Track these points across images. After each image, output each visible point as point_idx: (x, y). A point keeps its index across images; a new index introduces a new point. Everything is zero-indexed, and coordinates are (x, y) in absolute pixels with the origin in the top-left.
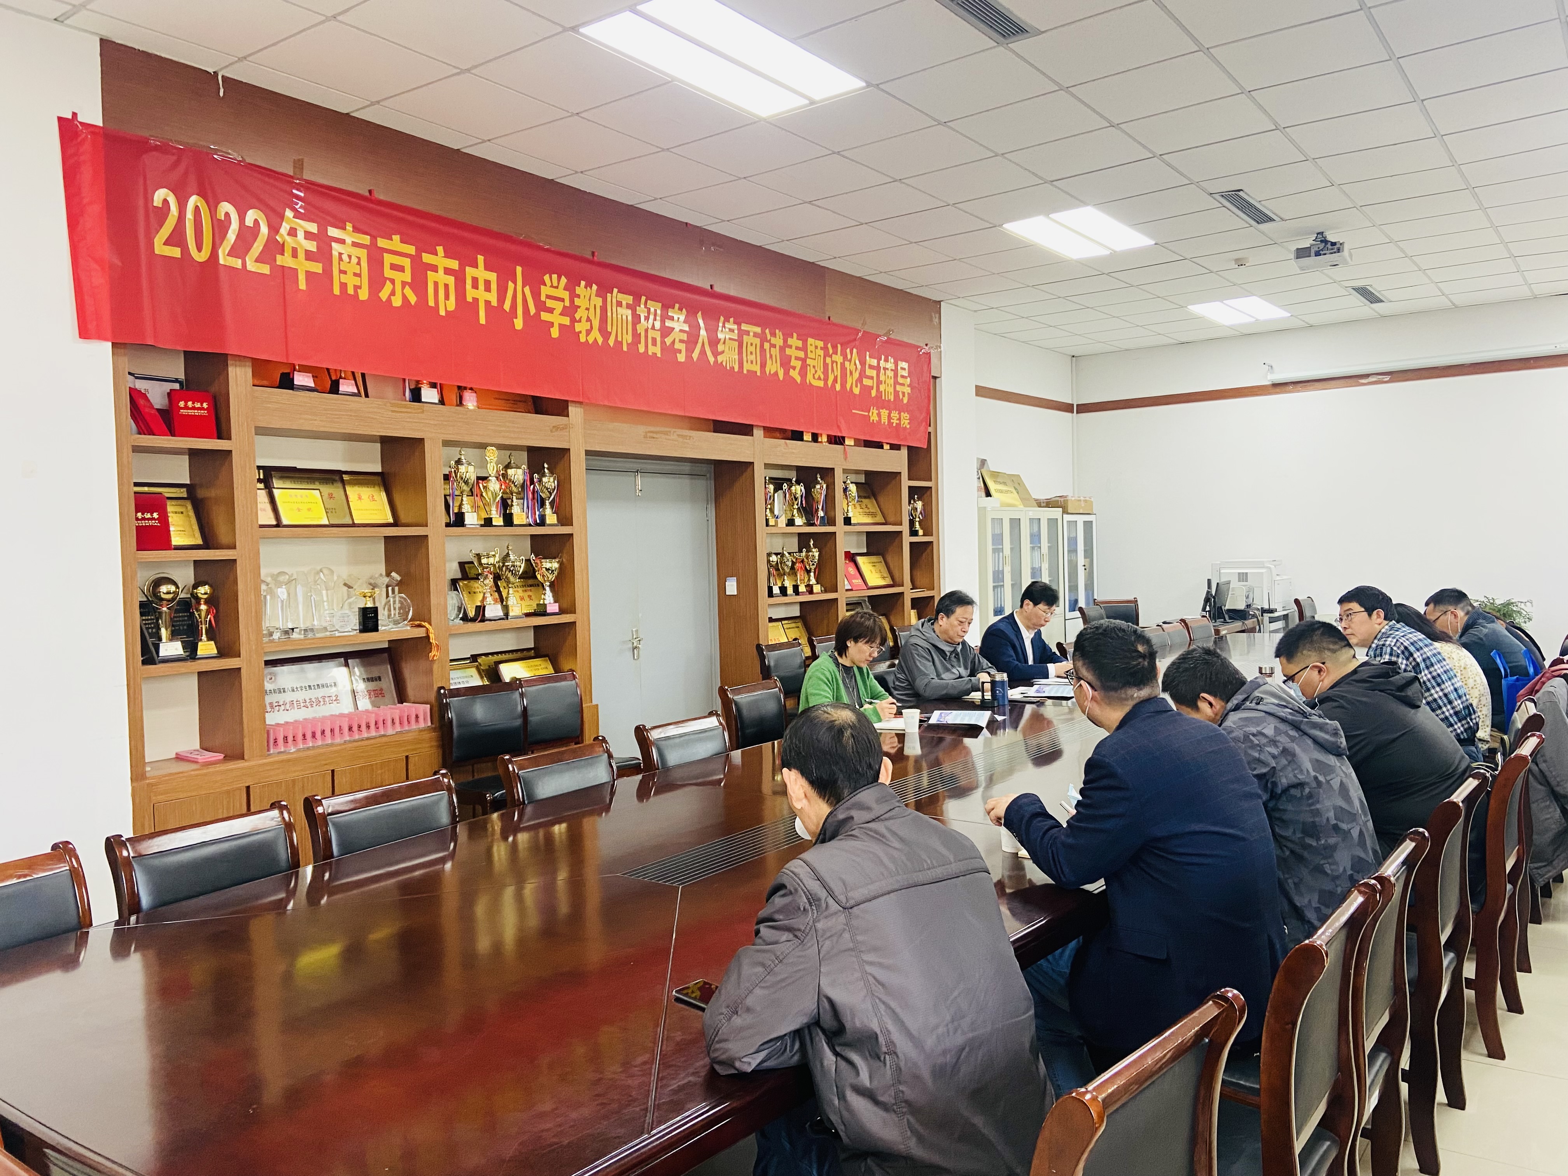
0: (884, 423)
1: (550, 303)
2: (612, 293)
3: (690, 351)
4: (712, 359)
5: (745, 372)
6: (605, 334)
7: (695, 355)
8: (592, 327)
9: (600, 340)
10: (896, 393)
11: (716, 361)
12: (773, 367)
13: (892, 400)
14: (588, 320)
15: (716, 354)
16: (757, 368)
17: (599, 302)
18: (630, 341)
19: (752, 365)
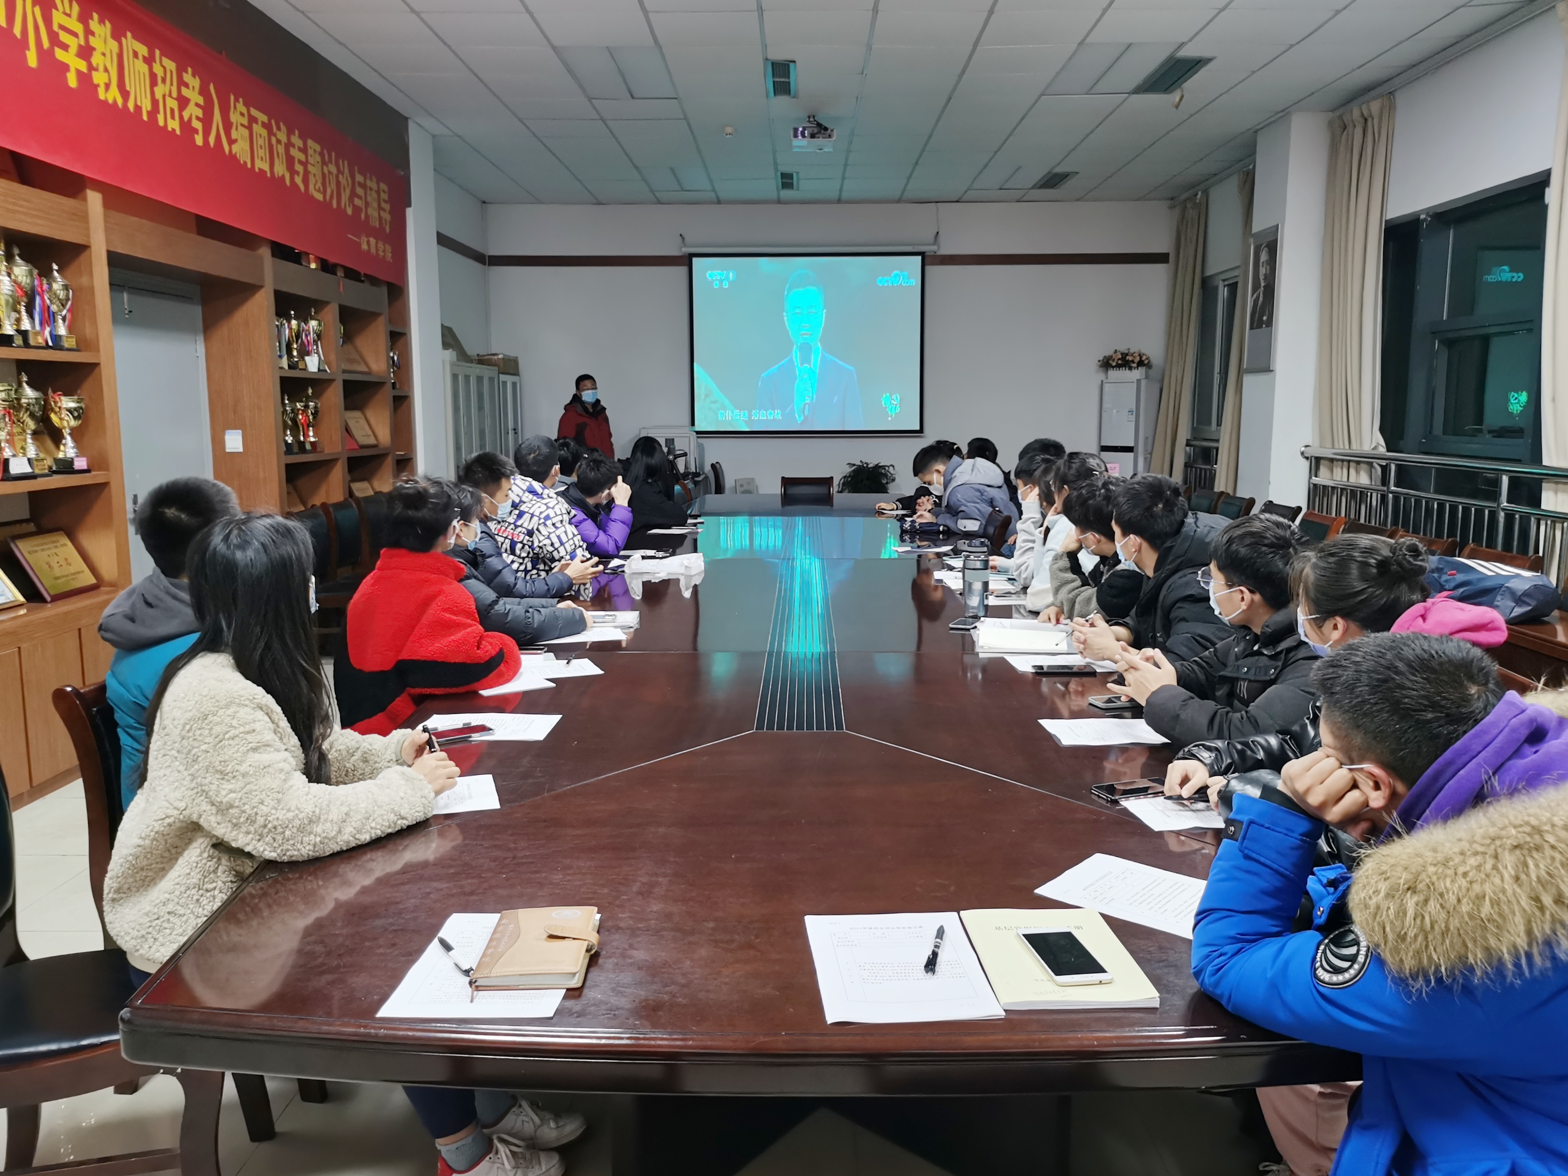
0: (373, 253)
1: (64, 37)
2: (126, 38)
3: (207, 132)
4: (226, 148)
5: (257, 170)
6: (125, 94)
7: (212, 140)
8: (110, 79)
9: (120, 101)
10: (380, 218)
11: (231, 151)
12: (280, 169)
13: (378, 227)
14: (106, 70)
15: (231, 142)
16: (266, 167)
17: (114, 45)
18: (149, 108)
19: (262, 165)
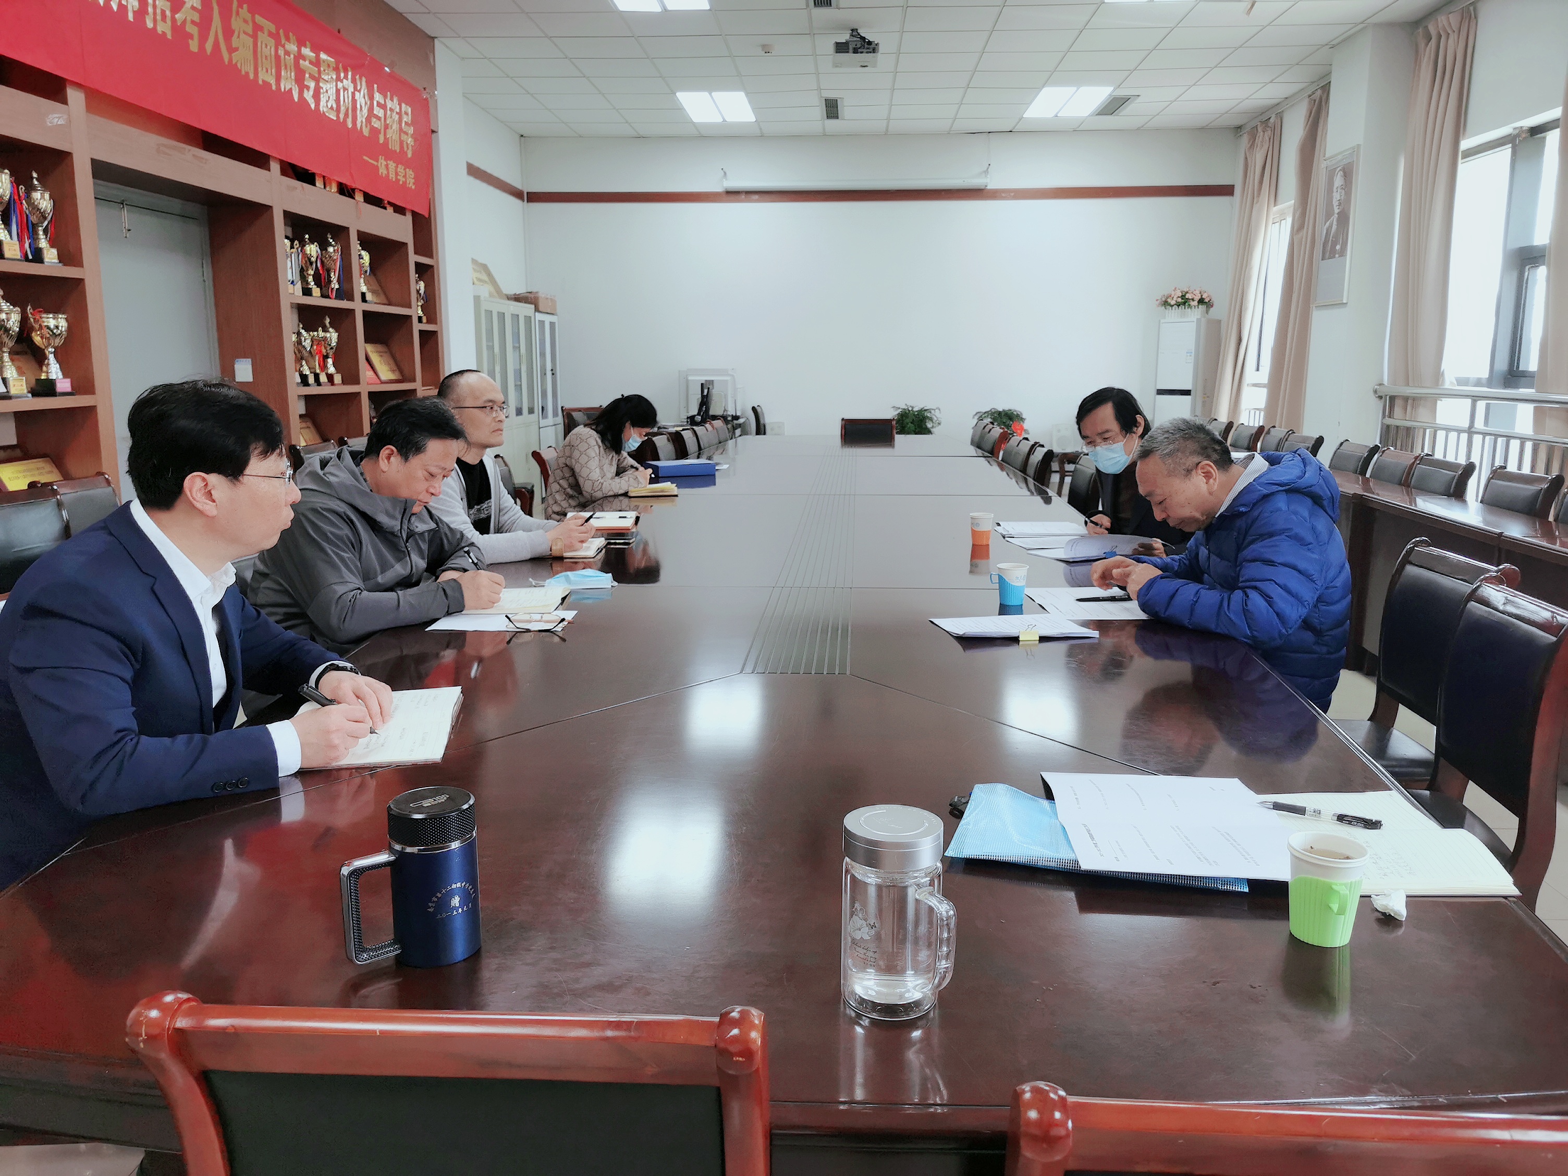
0: (392, 178)
3: (203, 38)
4: (226, 56)
5: (260, 82)
7: (209, 47)
10: (401, 142)
11: (231, 60)
12: (288, 82)
13: (398, 151)
15: (231, 50)
16: (272, 80)
18: (136, 8)
19: (266, 77)
